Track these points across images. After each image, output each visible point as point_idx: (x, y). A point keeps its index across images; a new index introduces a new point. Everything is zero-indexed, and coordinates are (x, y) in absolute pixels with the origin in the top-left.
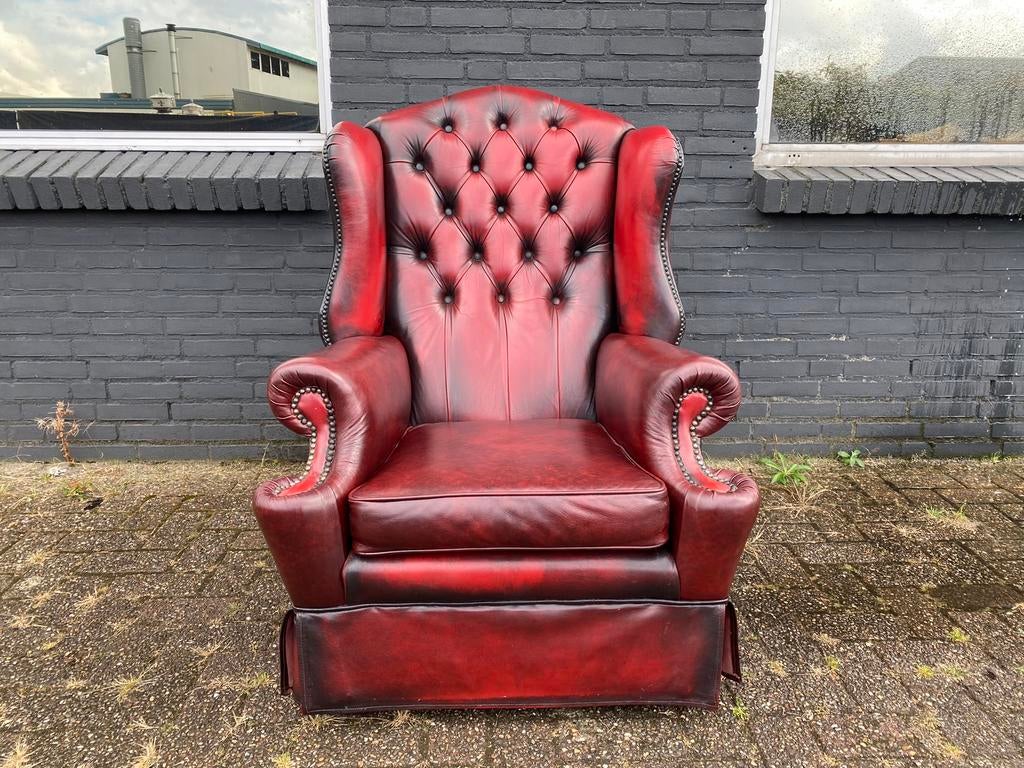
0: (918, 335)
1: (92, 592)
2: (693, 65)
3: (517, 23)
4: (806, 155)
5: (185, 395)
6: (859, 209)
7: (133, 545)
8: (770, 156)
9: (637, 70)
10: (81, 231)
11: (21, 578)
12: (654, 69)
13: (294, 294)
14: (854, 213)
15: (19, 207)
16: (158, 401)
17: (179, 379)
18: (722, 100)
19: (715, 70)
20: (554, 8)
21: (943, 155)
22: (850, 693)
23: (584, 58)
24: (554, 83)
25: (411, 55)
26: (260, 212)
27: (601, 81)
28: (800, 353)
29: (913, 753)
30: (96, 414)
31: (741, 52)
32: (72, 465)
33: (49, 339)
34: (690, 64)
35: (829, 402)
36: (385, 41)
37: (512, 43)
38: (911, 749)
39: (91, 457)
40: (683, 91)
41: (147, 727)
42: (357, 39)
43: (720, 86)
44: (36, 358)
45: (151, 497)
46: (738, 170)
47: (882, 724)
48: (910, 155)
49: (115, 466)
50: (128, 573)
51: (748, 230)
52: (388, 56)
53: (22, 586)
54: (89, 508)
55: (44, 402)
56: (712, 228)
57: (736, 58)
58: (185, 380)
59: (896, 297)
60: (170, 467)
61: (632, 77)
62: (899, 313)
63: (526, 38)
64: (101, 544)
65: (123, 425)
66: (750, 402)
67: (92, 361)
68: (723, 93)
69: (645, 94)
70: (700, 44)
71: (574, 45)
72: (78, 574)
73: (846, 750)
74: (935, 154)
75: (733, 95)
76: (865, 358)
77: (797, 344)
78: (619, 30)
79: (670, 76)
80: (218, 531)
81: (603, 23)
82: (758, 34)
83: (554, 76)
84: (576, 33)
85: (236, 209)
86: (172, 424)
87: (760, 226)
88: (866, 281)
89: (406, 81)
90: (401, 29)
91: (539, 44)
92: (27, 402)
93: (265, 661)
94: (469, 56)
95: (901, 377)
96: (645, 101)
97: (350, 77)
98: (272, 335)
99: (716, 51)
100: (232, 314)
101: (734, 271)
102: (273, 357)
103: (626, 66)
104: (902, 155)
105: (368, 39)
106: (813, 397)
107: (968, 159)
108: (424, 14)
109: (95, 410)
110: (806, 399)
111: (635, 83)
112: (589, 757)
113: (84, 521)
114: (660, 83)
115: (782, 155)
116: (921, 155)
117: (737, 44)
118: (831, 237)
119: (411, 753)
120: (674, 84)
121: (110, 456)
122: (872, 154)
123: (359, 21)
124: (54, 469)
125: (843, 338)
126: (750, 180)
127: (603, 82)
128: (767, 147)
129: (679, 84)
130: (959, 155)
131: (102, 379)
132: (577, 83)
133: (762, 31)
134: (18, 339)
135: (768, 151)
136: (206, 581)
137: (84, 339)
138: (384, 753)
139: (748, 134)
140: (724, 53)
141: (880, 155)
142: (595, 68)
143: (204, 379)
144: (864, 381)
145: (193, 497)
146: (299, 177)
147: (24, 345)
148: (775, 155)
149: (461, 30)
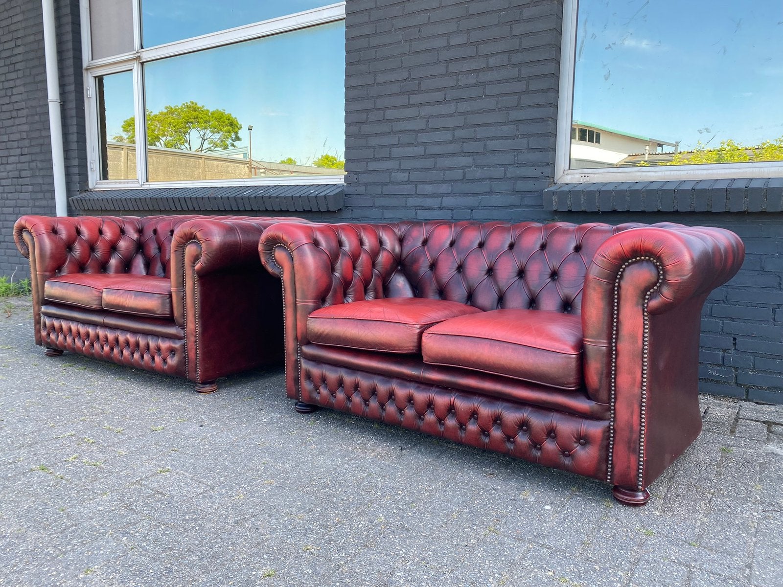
3: (423, 114)
4: (593, 175)
8: (569, 177)
9: (481, 133)
12: (491, 131)
18: (528, 146)
19: (524, 128)
20: (440, 104)
23: (454, 128)
24: (440, 143)
25: (377, 134)
27: (463, 140)
34: (510, 126)
36: (367, 129)
37: (420, 124)
40: (506, 142)
42: (355, 129)
43: (526, 138)
46: (538, 186)
48: (666, 173)
52: (367, 136)
57: (535, 121)
61: (478, 136)
63: (427, 121)
68: (528, 141)
69: (485, 145)
70: (515, 115)
71: (450, 122)
75: (534, 142)
78: (474, 113)
79: (499, 134)
81: (464, 109)
83: (440, 139)
84: (450, 116)
89: (375, 147)
90: (372, 123)
91: (433, 123)
94: (401, 133)
96: (485, 149)
103: (475, 131)
105: (360, 129)
108: (382, 114)
111: (480, 140)
114: (494, 138)
115: (577, 176)
120: (501, 138)
122: (638, 174)
123: (356, 121)
128: (566, 172)
129: (504, 138)
132: (451, 142)
135: (568, 174)
139: (543, 165)
141: (644, 174)
142: (460, 133)
148: (573, 176)
149: (398, 120)
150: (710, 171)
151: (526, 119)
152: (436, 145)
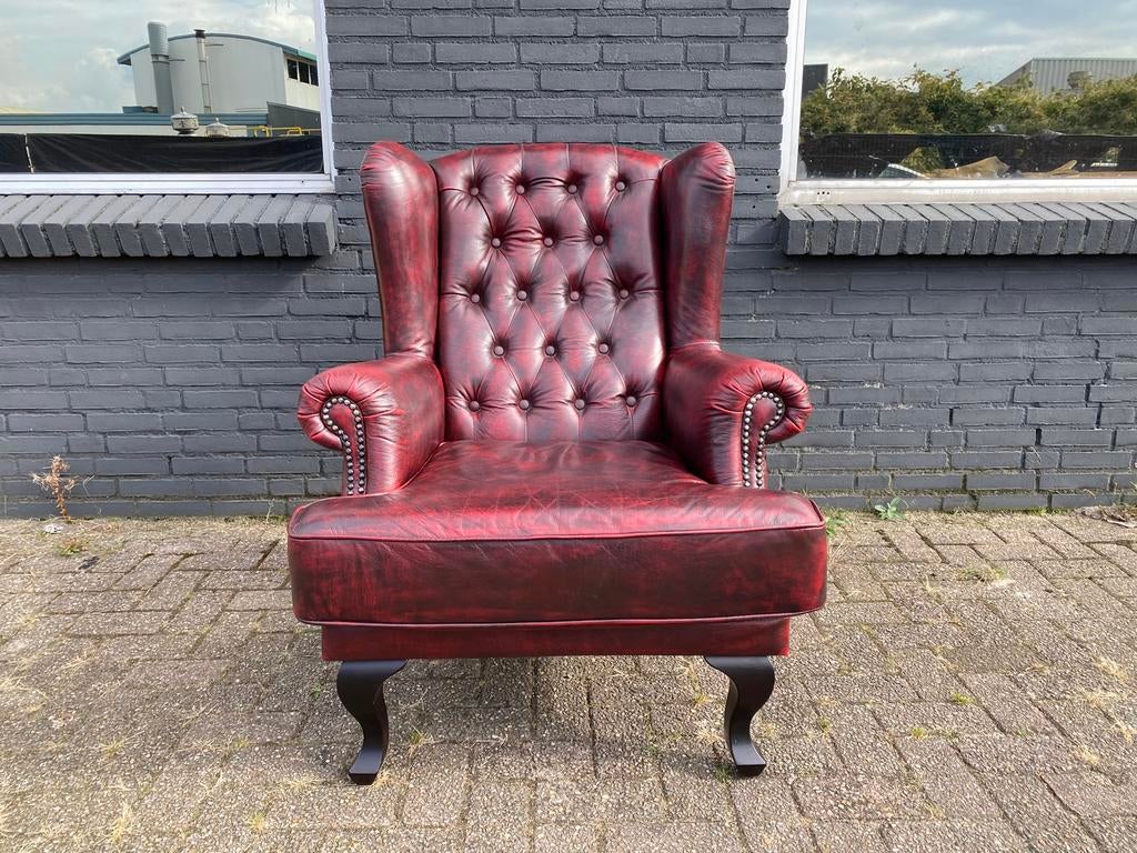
0: (957, 382)
1: (80, 654)
2: (712, 99)
3: (525, 58)
4: (836, 192)
5: (187, 447)
6: (890, 250)
7: (127, 607)
8: (797, 194)
9: (654, 106)
10: (77, 279)
11: (9, 640)
12: (670, 105)
13: (298, 341)
14: (885, 254)
15: (10, 255)
16: (158, 455)
17: (179, 433)
18: (744, 137)
19: (736, 105)
20: (564, 43)
21: (981, 190)
22: (840, 756)
23: (597, 94)
24: (567, 120)
25: (416, 93)
26: (260, 258)
27: (615, 118)
28: (832, 401)
29: (890, 815)
30: (95, 469)
31: (763, 86)
32: (69, 522)
33: (44, 391)
34: (708, 99)
35: (864, 453)
36: (389, 78)
37: (526, 79)
38: (889, 811)
39: (88, 514)
40: (701, 127)
41: (125, 789)
42: (360, 77)
43: (741, 122)
44: (30, 411)
45: (149, 555)
46: (762, 209)
47: (865, 786)
48: (946, 191)
49: (113, 523)
50: (119, 635)
51: (773, 272)
52: (392, 94)
53: (10, 648)
54: (84, 567)
55: (38, 456)
56: (736, 271)
57: (757, 92)
58: (186, 433)
59: (934, 342)
60: (171, 524)
61: (647, 113)
62: (936, 359)
63: (535, 74)
64: (94, 605)
65: (122, 480)
66: (780, 453)
67: (89, 414)
68: (744, 129)
69: (663, 131)
70: (719, 78)
71: (584, 81)
72: (67, 635)
73: (823, 811)
74: (972, 191)
75: (755, 131)
76: (901, 406)
77: (828, 391)
78: (633, 65)
79: (688, 112)
80: (214, 591)
81: (615, 57)
82: (780, 67)
83: (567, 113)
84: (588, 68)
85: (235, 255)
86: (173, 479)
87: (787, 268)
88: (902, 325)
89: (412, 120)
90: (405, 67)
91: (551, 79)
92: (23, 456)
93: (250, 723)
94: (476, 93)
95: (940, 426)
96: (663, 139)
97: (353, 116)
98: (277, 386)
99: (735, 86)
100: (234, 364)
101: (759, 316)
102: (276, 408)
103: (642, 102)
104: (937, 192)
105: (371, 78)
106: (847, 447)
107: (1008, 195)
108: (429, 50)
109: (94, 464)
110: (840, 450)
111: (651, 119)
112: (563, 818)
113: (78, 581)
114: (678, 119)
115: (812, 192)
116: (959, 191)
117: (757, 78)
118: (862, 280)
119: (385, 814)
120: (693, 120)
121: (109, 513)
122: (906, 191)
123: (360, 59)
124: (50, 527)
125: (877, 386)
126: (774, 219)
127: (617, 119)
128: (794, 184)
129: (698, 120)
130: (998, 191)
131: (100, 433)
132: (588, 120)
133: (784, 64)
134: (12, 391)
135: (795, 189)
136: (198, 643)
137: (80, 391)
138: (359, 815)
139: (770, 172)
140: (745, 87)
141: (914, 192)
142: (609, 104)
143: (206, 431)
144: (901, 430)
145: (192, 555)
146: (301, 221)
147: (17, 397)
148: (803, 192)
149: (469, 66)
150: (1005, 191)
151: (740, 87)
152: (556, 123)
